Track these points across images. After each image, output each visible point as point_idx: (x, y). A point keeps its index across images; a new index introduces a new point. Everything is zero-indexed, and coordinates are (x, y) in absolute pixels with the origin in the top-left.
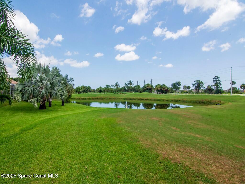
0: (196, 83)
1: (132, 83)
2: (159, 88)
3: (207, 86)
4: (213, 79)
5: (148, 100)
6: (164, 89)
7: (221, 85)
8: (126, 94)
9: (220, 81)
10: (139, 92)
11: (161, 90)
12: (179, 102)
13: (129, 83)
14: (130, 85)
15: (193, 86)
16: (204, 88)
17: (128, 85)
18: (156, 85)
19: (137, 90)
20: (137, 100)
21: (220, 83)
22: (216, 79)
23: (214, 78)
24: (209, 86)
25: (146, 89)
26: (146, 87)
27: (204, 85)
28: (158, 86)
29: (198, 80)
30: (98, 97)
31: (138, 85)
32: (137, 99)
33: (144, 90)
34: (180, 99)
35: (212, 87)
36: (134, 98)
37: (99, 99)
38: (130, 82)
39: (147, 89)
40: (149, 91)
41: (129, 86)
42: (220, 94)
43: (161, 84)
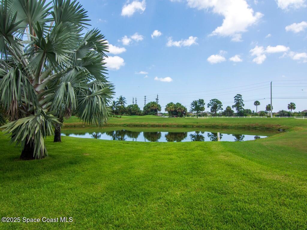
0: (212, 103)
1: (124, 100)
2: (173, 108)
3: (227, 107)
4: (234, 98)
5: (167, 126)
6: (180, 110)
7: (243, 105)
8: (120, 117)
9: (243, 101)
10: (137, 115)
11: (175, 111)
12: (218, 128)
13: (119, 100)
14: (121, 104)
15: (208, 107)
16: (222, 109)
17: (117, 104)
18: (168, 103)
19: (133, 111)
20: (148, 127)
21: (243, 103)
22: (238, 97)
23: (236, 97)
24: (228, 107)
25: (149, 110)
26: (149, 107)
27: (222, 105)
28: (171, 105)
29: (215, 99)
30: (75, 123)
31: (135, 103)
32: (148, 125)
33: (146, 112)
34: (217, 124)
35: (233, 108)
36: (143, 123)
37: (77, 126)
38: (121, 99)
39: (152, 110)
40: (154, 113)
41: (119, 106)
42: (245, 117)
43: (175, 103)
